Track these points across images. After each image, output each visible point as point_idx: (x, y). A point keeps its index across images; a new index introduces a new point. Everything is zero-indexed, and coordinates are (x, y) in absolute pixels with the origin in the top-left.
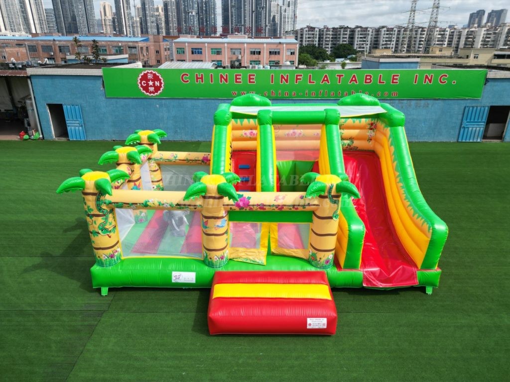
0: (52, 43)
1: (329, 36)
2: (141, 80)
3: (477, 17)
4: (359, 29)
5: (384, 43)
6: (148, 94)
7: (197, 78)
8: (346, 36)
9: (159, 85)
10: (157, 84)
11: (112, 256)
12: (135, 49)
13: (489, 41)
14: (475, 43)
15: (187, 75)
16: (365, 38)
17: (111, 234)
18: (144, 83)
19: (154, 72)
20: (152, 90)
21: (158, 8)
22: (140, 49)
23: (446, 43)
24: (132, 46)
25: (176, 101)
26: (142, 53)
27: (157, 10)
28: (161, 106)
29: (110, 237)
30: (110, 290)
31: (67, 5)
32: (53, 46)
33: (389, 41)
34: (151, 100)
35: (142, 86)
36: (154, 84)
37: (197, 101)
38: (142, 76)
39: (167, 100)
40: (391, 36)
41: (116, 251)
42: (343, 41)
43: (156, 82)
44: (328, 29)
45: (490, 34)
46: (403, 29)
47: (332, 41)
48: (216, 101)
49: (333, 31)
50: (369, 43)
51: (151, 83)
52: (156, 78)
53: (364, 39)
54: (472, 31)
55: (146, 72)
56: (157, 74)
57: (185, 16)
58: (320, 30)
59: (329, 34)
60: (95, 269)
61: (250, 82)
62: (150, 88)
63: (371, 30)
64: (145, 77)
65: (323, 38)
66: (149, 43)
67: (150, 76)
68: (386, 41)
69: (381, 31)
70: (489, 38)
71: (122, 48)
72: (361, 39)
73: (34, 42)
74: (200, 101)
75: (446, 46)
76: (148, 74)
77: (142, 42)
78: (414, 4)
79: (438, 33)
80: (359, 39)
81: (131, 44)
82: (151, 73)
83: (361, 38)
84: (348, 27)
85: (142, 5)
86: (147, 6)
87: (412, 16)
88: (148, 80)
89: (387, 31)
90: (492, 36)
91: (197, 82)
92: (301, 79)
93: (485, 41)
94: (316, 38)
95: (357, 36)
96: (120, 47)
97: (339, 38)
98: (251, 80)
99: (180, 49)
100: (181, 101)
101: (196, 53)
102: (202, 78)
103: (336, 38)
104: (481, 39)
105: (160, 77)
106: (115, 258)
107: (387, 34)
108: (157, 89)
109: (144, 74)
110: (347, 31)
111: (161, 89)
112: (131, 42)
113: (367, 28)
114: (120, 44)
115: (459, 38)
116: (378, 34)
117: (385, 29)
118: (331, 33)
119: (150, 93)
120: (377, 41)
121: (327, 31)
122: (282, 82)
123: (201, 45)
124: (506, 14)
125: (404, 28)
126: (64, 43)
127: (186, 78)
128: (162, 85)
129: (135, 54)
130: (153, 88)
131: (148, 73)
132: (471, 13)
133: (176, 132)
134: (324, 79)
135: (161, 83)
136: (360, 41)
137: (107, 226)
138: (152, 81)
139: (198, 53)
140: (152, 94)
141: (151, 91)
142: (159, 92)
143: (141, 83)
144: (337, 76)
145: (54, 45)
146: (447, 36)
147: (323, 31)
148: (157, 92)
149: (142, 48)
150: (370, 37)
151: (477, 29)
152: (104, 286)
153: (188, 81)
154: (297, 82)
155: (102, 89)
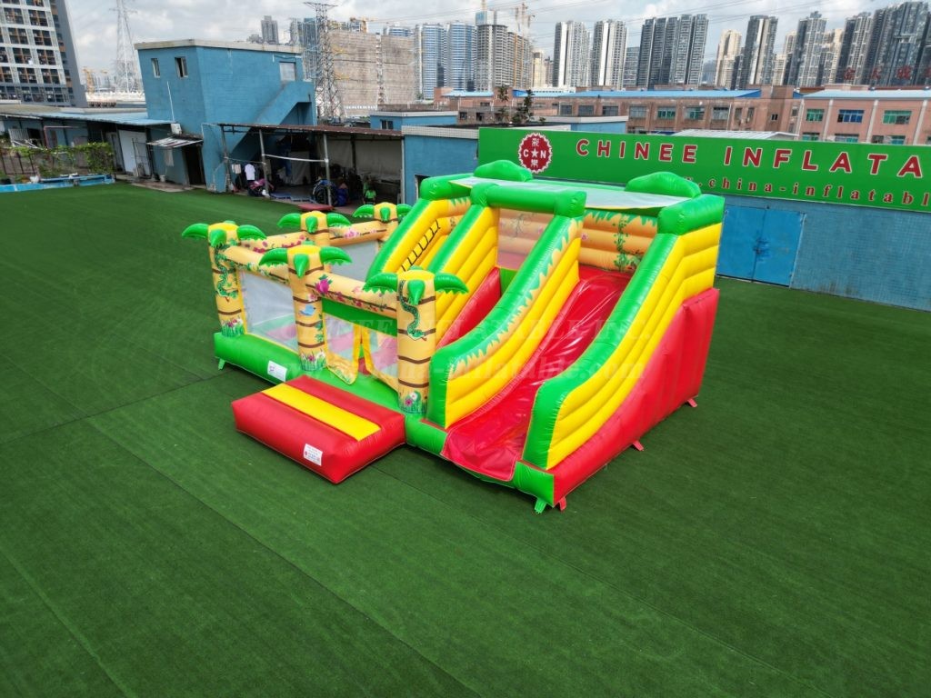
0: (594, 101)
2: (523, 147)
6: (529, 169)
7: (601, 148)
9: (545, 157)
10: (543, 154)
11: (230, 325)
12: (725, 112)
15: (586, 142)
17: (230, 298)
18: (526, 153)
19: (541, 137)
20: (535, 164)
21: (833, 35)
22: (734, 110)
24: (721, 106)
26: (736, 118)
27: (831, 38)
29: (228, 301)
30: (227, 365)
31: (663, 40)
32: (595, 107)
35: (523, 157)
36: (539, 155)
38: (525, 142)
41: (236, 321)
43: (542, 152)
51: (535, 153)
52: (543, 146)
55: (530, 136)
56: (545, 140)
57: (889, 47)
60: (218, 336)
61: (686, 160)
62: (532, 161)
66: (757, 101)
67: (535, 143)
71: (702, 110)
73: (571, 101)
76: (534, 139)
77: (744, 99)
81: (720, 103)
82: (538, 137)
85: (800, 31)
86: (809, 33)
88: (531, 149)
91: (600, 154)
92: (786, 159)
96: (698, 108)
98: (689, 157)
99: (815, 110)
101: (847, 120)
102: (607, 149)
105: (548, 145)
106: (234, 329)
108: (542, 163)
109: (529, 138)
111: (547, 163)
112: (722, 98)
114: (701, 103)
122: (746, 163)
123: (865, 103)
126: (612, 101)
127: (584, 147)
128: (550, 157)
129: (723, 121)
130: (537, 161)
131: (533, 137)
134: (840, 160)
135: (548, 154)
137: (225, 287)
138: (537, 151)
139: (853, 120)
140: (534, 171)
141: (533, 166)
142: (544, 167)
143: (522, 152)
144: (871, 157)
145: (598, 104)
148: (541, 168)
149: (739, 110)
152: (223, 358)
153: (586, 152)
154: (776, 165)
155: (476, 158)
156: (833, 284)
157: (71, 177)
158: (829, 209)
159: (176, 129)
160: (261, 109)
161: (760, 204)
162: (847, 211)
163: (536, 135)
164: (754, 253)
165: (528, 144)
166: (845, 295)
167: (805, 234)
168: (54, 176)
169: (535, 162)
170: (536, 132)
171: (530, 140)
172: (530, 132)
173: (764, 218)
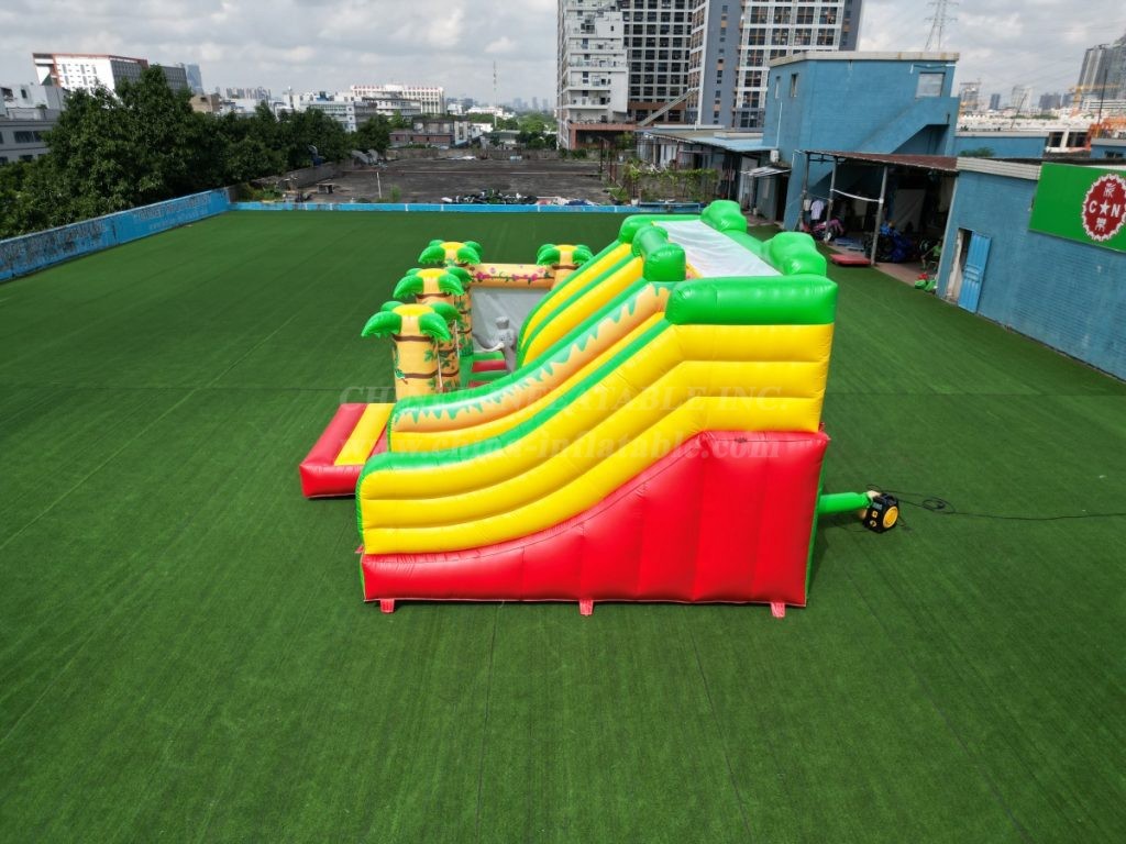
6: (1092, 233)
9: (1117, 214)
10: (1116, 210)
18: (1093, 207)
19: (1119, 181)
20: (1101, 226)
34: (1092, 252)
35: (1087, 213)
36: (1110, 210)
38: (1095, 188)
43: (1115, 207)
51: (1105, 208)
52: (1118, 196)
55: (1104, 179)
62: (1099, 220)
64: (1099, 192)
67: (1109, 191)
76: (1108, 184)
82: (1114, 181)
88: (1102, 200)
108: (1110, 225)
111: (1119, 225)
119: (1097, 232)
128: (1123, 216)
130: (1105, 221)
131: (1108, 181)
135: (1121, 212)
138: (1108, 204)
140: (1097, 237)
141: (1098, 228)
143: (1088, 205)
148: (1108, 232)
155: (1030, 210)
157: (667, 203)
159: (774, 157)
160: (873, 134)
163: (1112, 178)
165: (1098, 194)
168: (651, 201)
169: (1101, 222)
170: (1113, 172)
171: (1103, 185)
172: (1105, 172)
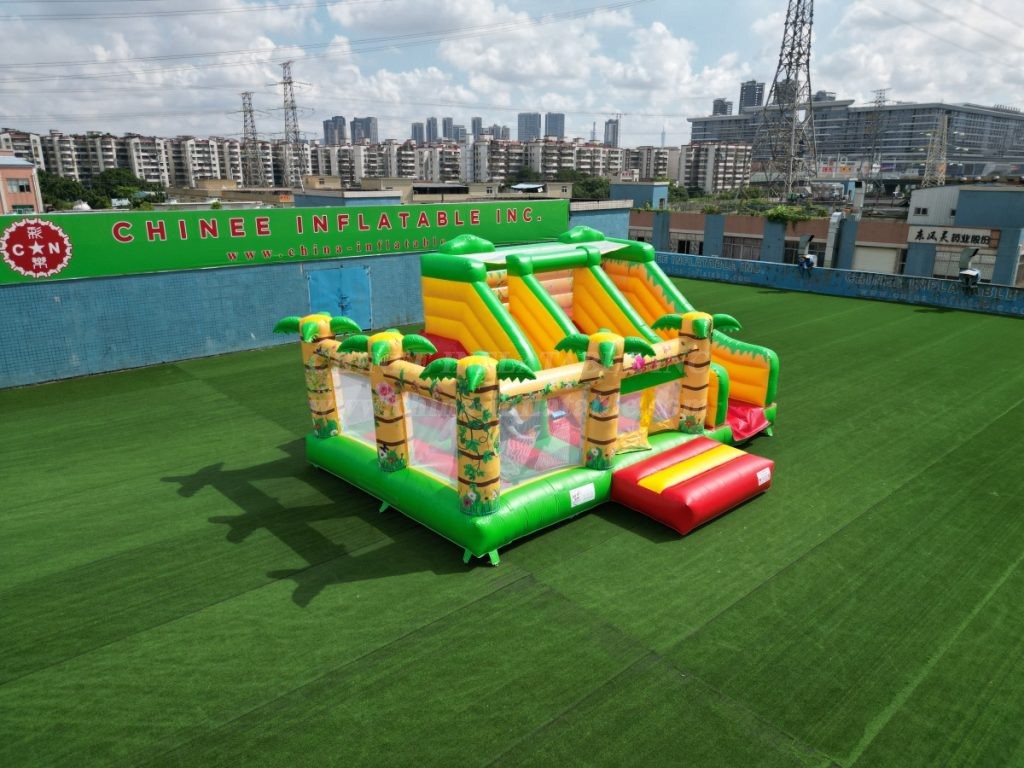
1: (69, 152)
2: (10, 242)
3: (335, 128)
4: (137, 140)
5: (198, 168)
6: (31, 273)
7: (151, 231)
8: (110, 153)
9: (57, 250)
10: (54, 248)
13: (375, 168)
14: (356, 170)
15: (128, 225)
16: (154, 157)
18: (18, 250)
19: (43, 223)
20: (40, 264)
23: (310, 169)
25: (101, 283)
28: (66, 297)
33: (206, 165)
34: (42, 287)
35: (12, 257)
36: (46, 250)
37: (153, 278)
38: (11, 234)
39: (81, 284)
40: (206, 155)
42: (106, 163)
43: (51, 245)
44: (61, 137)
45: (374, 156)
46: (227, 144)
47: (79, 163)
48: (194, 274)
49: (75, 142)
50: (165, 167)
51: (37, 248)
52: (49, 236)
53: (153, 161)
54: (346, 151)
55: (21, 225)
56: (53, 228)
58: (42, 139)
59: (69, 149)
61: (260, 232)
62: (34, 260)
63: (162, 143)
64: (19, 236)
65: (54, 156)
67: (33, 233)
68: (200, 165)
69: (184, 146)
70: (374, 162)
72: (147, 160)
74: (161, 278)
75: (311, 174)
76: (29, 228)
78: (246, 100)
79: (292, 152)
80: (142, 160)
82: (37, 225)
83: (144, 157)
84: (108, 135)
87: (249, 121)
88: (27, 242)
89: (198, 146)
90: (378, 159)
91: (151, 238)
92: (347, 223)
93: (369, 167)
94: (37, 156)
95: (135, 154)
97: (95, 156)
98: (262, 230)
100: (114, 282)
102: (161, 230)
103: (86, 157)
104: (363, 164)
105: (61, 234)
107: (199, 152)
108: (54, 260)
109: (18, 228)
110: (110, 143)
111: (65, 259)
113: (153, 139)
115: (328, 161)
116: (180, 152)
117: (191, 142)
118: (73, 146)
119: (37, 270)
120: (180, 164)
121: (60, 141)
122: (316, 230)
124: (376, 124)
125: (227, 141)
127: (124, 232)
128: (68, 251)
130: (44, 259)
131: (28, 225)
132: (325, 120)
133: (107, 352)
134: (382, 221)
135: (63, 247)
136: (145, 164)
138: (40, 242)
140: (42, 274)
141: (37, 267)
142: (60, 267)
143: (9, 249)
144: (400, 215)
146: (309, 158)
147: (51, 141)
148: (55, 267)
150: (164, 156)
151: (352, 148)
152: (494, 547)
153: (130, 238)
154: (341, 229)
156: (398, 318)
158: (383, 259)
161: (334, 264)
162: (394, 259)
163: (32, 222)
164: (340, 309)
165: (21, 239)
166: (406, 324)
167: (372, 283)
169: (41, 261)
171: (22, 229)
173: (341, 276)
